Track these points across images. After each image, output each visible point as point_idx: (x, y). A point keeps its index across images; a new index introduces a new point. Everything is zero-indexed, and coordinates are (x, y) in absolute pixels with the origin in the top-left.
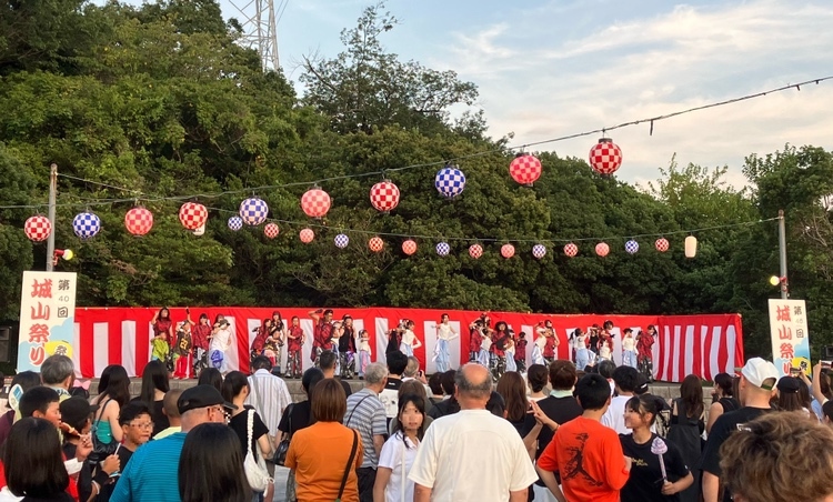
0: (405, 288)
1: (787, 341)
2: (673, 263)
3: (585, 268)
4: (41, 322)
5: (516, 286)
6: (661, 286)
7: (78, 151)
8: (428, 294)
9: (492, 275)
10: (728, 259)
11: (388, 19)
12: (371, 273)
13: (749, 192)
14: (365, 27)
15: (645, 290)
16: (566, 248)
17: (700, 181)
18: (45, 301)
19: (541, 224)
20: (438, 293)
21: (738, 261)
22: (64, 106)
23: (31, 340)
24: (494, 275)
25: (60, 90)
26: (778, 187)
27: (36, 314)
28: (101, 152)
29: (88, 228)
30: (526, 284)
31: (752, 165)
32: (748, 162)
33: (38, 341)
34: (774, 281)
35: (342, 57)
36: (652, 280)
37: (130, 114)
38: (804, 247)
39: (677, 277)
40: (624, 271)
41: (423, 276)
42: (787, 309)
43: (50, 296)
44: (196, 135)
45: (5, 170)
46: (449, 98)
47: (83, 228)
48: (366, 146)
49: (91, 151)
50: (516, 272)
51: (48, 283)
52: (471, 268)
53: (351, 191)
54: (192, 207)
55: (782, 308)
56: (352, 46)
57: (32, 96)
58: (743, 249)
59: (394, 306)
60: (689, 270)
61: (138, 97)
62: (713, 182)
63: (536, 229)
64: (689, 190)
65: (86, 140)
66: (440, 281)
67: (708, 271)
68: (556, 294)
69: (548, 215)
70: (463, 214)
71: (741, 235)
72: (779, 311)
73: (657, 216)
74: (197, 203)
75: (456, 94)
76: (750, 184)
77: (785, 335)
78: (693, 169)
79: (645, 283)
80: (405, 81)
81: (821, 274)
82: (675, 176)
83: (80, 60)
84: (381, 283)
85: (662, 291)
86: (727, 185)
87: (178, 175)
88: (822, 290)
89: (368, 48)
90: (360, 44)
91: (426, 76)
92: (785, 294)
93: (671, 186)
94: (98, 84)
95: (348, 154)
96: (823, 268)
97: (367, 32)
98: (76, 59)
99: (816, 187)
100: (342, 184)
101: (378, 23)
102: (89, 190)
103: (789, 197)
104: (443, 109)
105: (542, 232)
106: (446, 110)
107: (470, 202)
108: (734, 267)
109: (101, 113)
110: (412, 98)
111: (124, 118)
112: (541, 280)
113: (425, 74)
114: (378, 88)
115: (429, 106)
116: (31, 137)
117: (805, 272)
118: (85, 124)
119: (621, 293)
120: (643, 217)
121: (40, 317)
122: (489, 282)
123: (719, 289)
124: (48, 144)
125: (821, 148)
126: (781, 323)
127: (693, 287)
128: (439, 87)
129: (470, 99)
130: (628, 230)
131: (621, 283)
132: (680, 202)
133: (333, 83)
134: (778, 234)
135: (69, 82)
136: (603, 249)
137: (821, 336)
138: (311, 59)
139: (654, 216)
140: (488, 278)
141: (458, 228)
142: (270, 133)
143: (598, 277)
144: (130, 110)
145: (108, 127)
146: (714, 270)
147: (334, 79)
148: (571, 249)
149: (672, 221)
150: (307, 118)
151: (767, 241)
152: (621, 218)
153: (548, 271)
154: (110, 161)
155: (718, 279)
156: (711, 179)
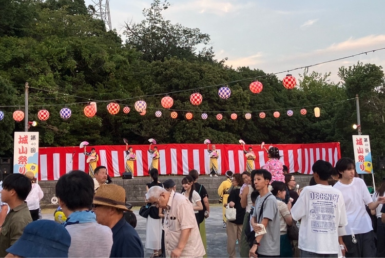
0: (183, 134)
1: (361, 154)
2: (307, 119)
3: (266, 123)
4: (23, 155)
5: (235, 132)
6: (301, 130)
7: (27, 74)
8: (194, 137)
9: (223, 127)
10: (332, 116)
11: (166, 4)
12: (167, 127)
13: (341, 84)
14: (154, 8)
15: (294, 132)
16: (260, 114)
17: (318, 80)
18: (25, 145)
19: (246, 103)
20: (198, 136)
21: (338, 118)
22: (20, 52)
23: (19, 164)
24: (224, 127)
25: (17, 45)
26: (355, 83)
27: (21, 152)
28: (38, 74)
29: (66, 114)
30: (239, 130)
31: (342, 72)
32: (340, 70)
33: (23, 164)
34: (355, 127)
35: (144, 22)
36: (298, 127)
37: (51, 55)
38: (368, 110)
39: (308, 125)
40: (284, 123)
41: (192, 128)
42: (361, 139)
43: (27, 143)
44: (81, 64)
45: (2, 85)
46: (196, 41)
47: (64, 114)
48: (162, 67)
49: (33, 73)
50: (235, 125)
51: (26, 137)
52: (213, 124)
53: (156, 89)
54: (114, 105)
55: (359, 139)
56: (148, 17)
57: (4, 48)
58: (339, 112)
59: (178, 143)
60: (314, 122)
61: (54, 47)
62: (324, 80)
63: (243, 105)
64: (313, 84)
65: (31, 68)
66: (200, 130)
67: (323, 123)
68: (253, 135)
69: (248, 98)
70: (209, 99)
71: (339, 105)
72: (357, 141)
73: (298, 97)
74: (115, 103)
75: (199, 40)
76: (341, 81)
77: (360, 151)
78: (315, 74)
79: (294, 129)
80: (175, 33)
81: (376, 123)
82: (306, 78)
83: (24, 29)
84: (171, 132)
85: (302, 132)
86: (330, 82)
87: (74, 83)
88: (377, 130)
89: (156, 18)
90: (152, 16)
91: (185, 31)
92: (359, 133)
93: (305, 82)
94: (35, 41)
95: (153, 72)
96: (377, 120)
97: (156, 10)
98: (22, 29)
99: (372, 83)
100: (151, 86)
101: (161, 6)
102: (33, 92)
103: (360, 88)
104: (193, 46)
105: (246, 106)
106: (194, 47)
107: (212, 93)
108: (336, 120)
109: (37, 55)
110: (178, 42)
111: (48, 57)
112: (246, 129)
113: (184, 30)
114: (162, 37)
115: (186, 45)
116: (4, 67)
117: (368, 122)
118: (30, 61)
119: (283, 134)
120: (292, 98)
121: (23, 153)
122: (222, 130)
123: (328, 131)
124: (13, 71)
125: (374, 65)
126: (358, 146)
127: (317, 130)
128: (191, 36)
129: (206, 42)
130: (285, 104)
131: (283, 129)
132: (309, 89)
133: (140, 35)
134: (356, 105)
135: (20, 41)
136: (277, 114)
137: (376, 151)
138: (128, 24)
139: (297, 97)
140: (221, 129)
141: (207, 105)
142: (116, 62)
143: (272, 126)
144: (50, 54)
145: (41, 62)
146: (326, 122)
147: (140, 33)
148: (262, 115)
149: (305, 99)
150: (132, 54)
151: (350, 108)
152: (282, 98)
153: (249, 124)
154: (43, 78)
155: (328, 126)
156: (323, 79)
